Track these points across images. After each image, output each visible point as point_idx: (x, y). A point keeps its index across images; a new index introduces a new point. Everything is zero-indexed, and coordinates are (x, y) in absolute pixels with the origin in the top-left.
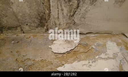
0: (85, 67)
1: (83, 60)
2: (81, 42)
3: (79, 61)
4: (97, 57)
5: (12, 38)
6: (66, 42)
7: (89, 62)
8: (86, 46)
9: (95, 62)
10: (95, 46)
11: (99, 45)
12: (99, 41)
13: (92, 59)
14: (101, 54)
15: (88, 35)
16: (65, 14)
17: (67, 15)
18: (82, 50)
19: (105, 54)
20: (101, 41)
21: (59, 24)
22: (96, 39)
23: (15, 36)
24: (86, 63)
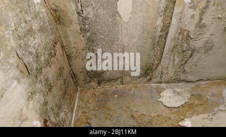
0: (206, 120)
1: (201, 113)
2: (193, 93)
3: (198, 115)
4: (216, 109)
5: (111, 91)
6: (175, 94)
7: (209, 116)
8: (199, 97)
9: (215, 114)
10: (209, 96)
11: (213, 95)
12: (213, 90)
13: (211, 112)
14: (219, 105)
15: (197, 83)
16: (176, 63)
17: (178, 64)
18: (197, 102)
19: (223, 105)
20: (214, 90)
21: (167, 73)
22: (209, 87)
23: (114, 88)
24: (205, 117)
